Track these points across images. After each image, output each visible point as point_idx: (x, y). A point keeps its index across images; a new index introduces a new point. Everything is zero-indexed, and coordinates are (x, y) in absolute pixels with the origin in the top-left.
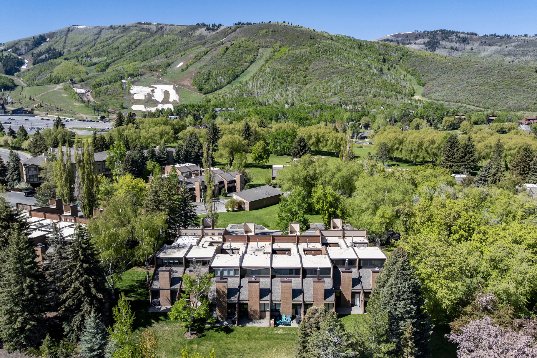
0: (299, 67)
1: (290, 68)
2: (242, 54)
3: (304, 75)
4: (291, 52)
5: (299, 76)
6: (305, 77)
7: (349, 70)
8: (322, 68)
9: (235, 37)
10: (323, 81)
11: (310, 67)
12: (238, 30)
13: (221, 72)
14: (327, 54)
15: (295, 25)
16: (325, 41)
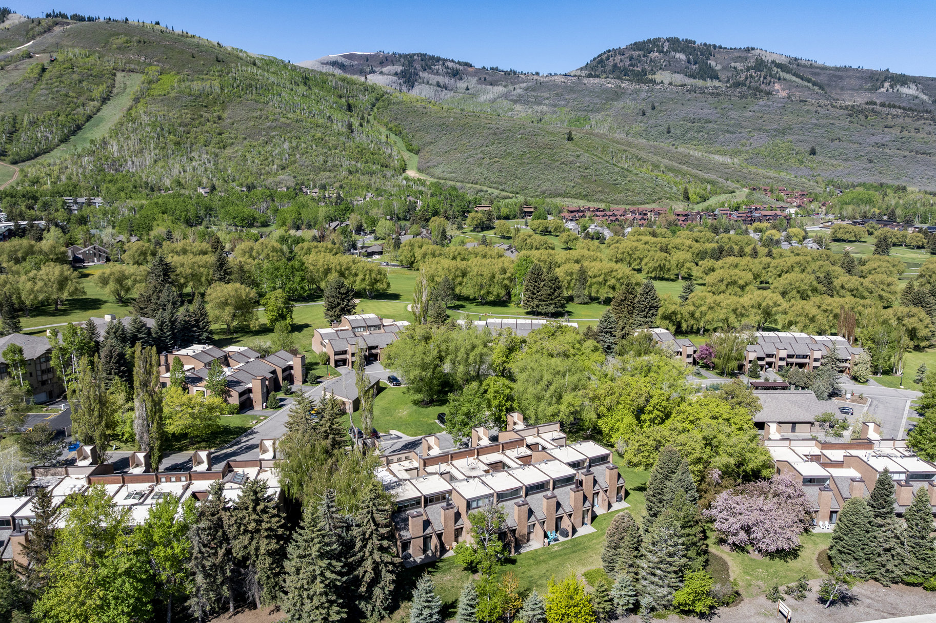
0: (205, 114)
1: (187, 115)
2: (80, 82)
3: (217, 130)
4: (183, 85)
5: (207, 132)
6: (220, 134)
7: (298, 124)
8: (249, 119)
9: (58, 46)
10: (256, 143)
11: (225, 115)
12: (57, 29)
13: (41, 118)
14: (251, 92)
15: (180, 32)
16: (244, 68)
